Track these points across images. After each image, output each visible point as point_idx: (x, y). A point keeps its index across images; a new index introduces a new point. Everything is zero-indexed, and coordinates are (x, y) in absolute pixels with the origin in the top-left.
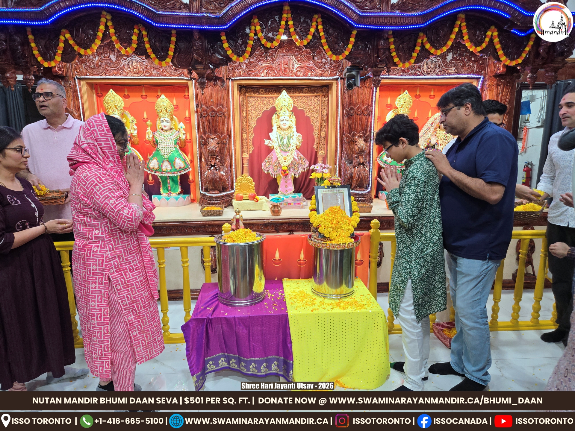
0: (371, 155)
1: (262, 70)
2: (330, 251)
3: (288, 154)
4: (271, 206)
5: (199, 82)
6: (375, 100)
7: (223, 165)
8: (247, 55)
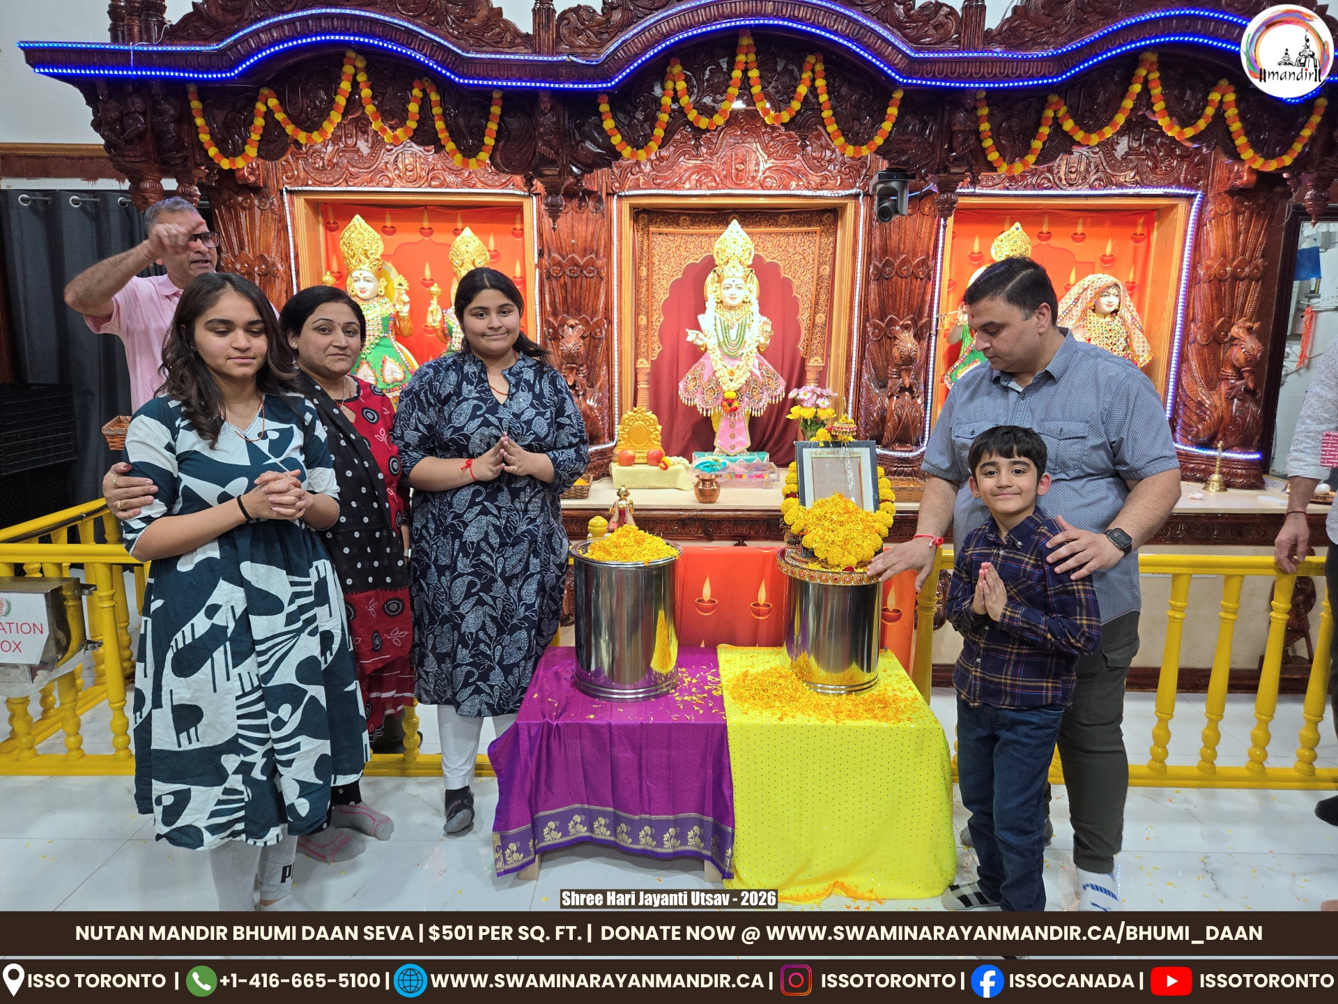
0: (931, 370)
1: (687, 174)
2: (826, 588)
3: (738, 363)
4: (697, 480)
5: (547, 205)
6: (944, 243)
7: (592, 386)
8: (653, 145)
